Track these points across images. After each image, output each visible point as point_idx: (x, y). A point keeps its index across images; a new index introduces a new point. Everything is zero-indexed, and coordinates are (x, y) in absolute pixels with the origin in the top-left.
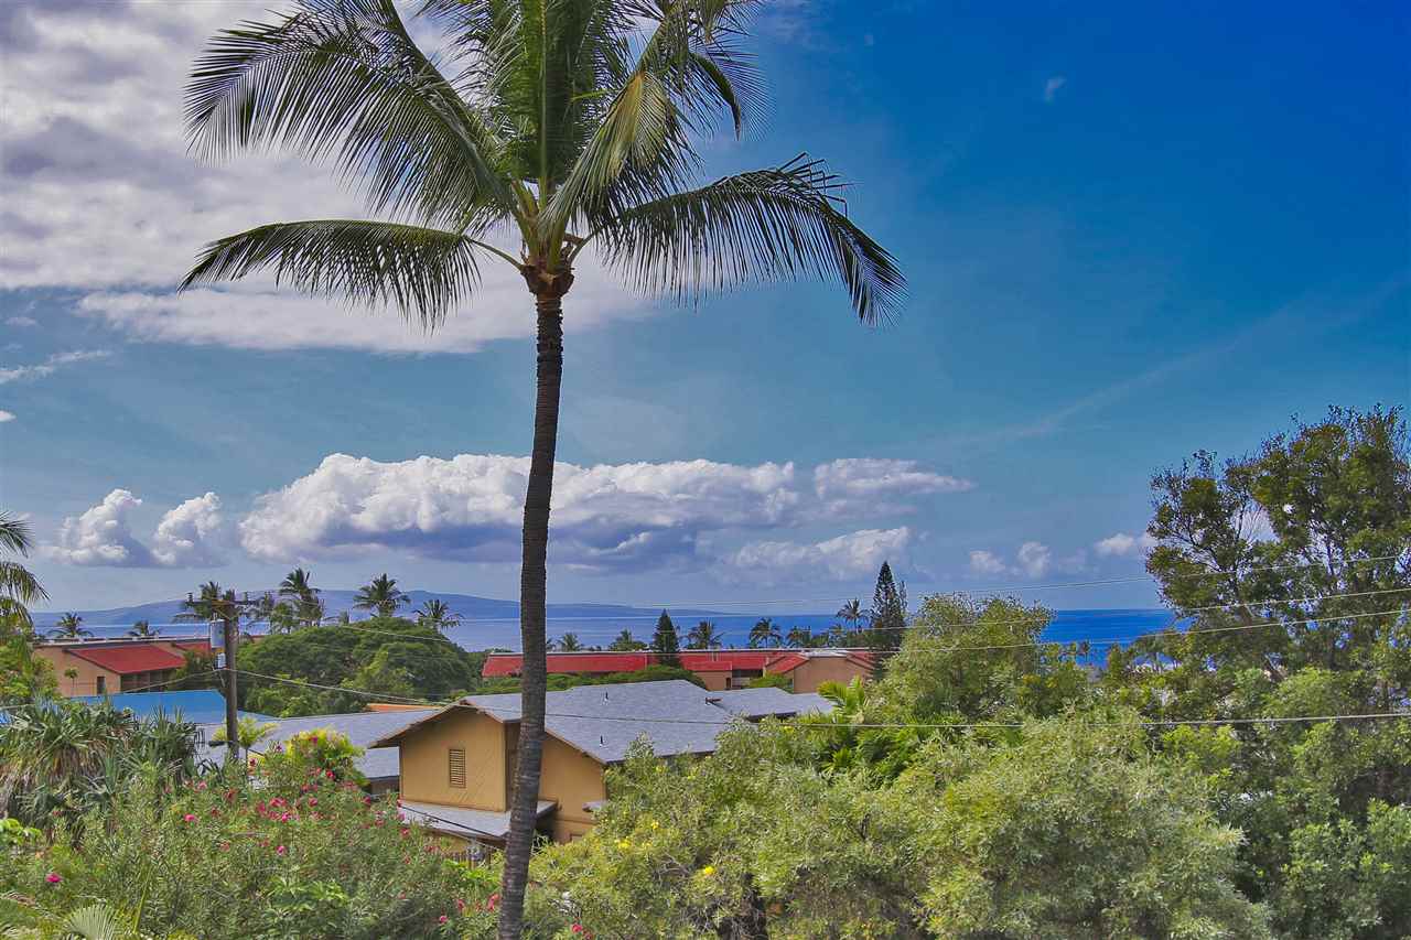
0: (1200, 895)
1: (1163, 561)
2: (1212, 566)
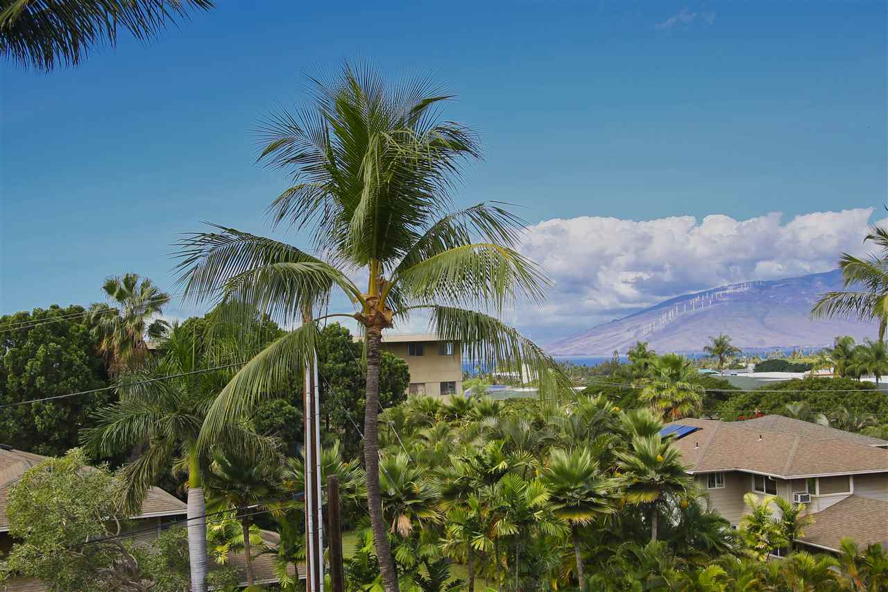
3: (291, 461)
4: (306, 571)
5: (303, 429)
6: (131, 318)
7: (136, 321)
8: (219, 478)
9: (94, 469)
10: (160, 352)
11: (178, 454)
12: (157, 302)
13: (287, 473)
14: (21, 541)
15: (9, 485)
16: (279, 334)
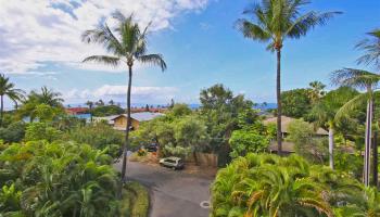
0: (203, 134)
1: (201, 99)
2: (206, 99)
3: (361, 126)
4: (364, 153)
5: (366, 118)
7: (317, 91)
8: (339, 128)
9: (306, 122)
11: (327, 121)
14: (289, 135)
15: (287, 123)
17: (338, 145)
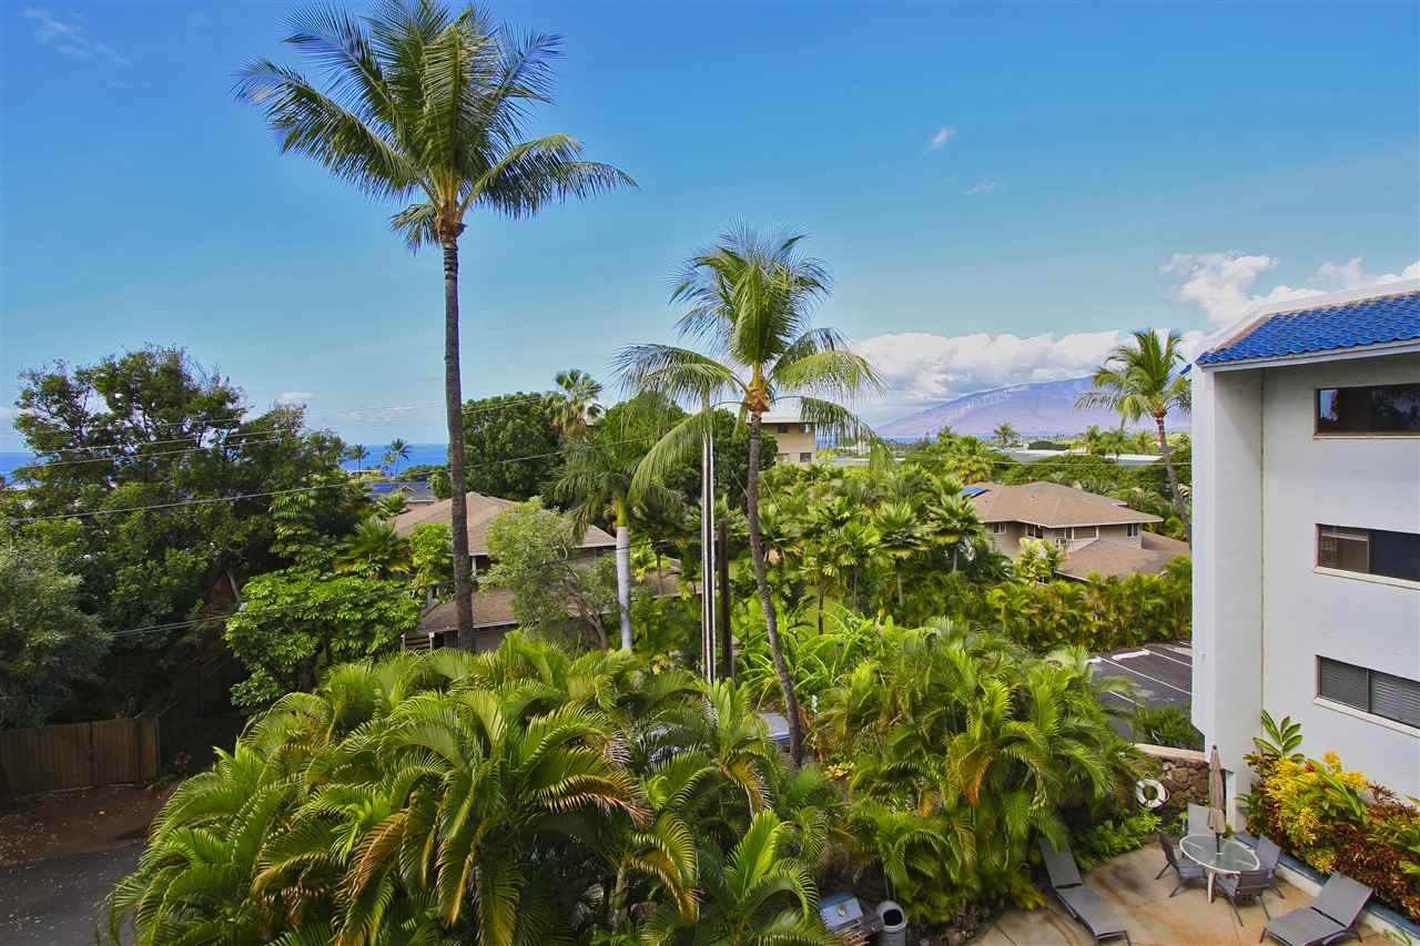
0: (50, 618)
1: (26, 423)
2: (65, 426)
3: (692, 509)
4: (701, 588)
5: (701, 485)
6: (575, 402)
7: (579, 405)
8: (641, 520)
9: (549, 512)
10: (596, 427)
11: (609, 501)
12: (594, 390)
13: (689, 517)
14: (497, 562)
15: (488, 521)
16: (683, 415)
17: (640, 574)
